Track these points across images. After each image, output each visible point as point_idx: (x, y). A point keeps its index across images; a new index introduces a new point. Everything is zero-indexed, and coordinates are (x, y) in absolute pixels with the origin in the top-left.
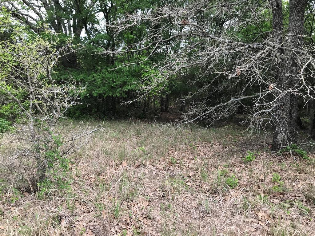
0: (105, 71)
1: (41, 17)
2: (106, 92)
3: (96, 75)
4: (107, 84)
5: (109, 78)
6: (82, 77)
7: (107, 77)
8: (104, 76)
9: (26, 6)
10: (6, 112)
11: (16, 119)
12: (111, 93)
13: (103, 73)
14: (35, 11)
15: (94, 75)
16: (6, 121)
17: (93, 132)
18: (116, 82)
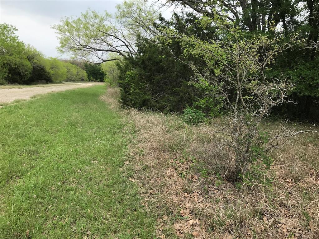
0: (303, 68)
1: (237, 16)
2: (302, 90)
3: (292, 72)
4: (305, 82)
5: (307, 75)
6: (275, 75)
7: (306, 74)
8: (301, 73)
9: (226, 8)
10: (203, 105)
11: (210, 112)
12: (308, 92)
13: (300, 69)
14: (233, 12)
15: (290, 72)
16: (202, 113)
17: (298, 133)
18: (316, 80)
